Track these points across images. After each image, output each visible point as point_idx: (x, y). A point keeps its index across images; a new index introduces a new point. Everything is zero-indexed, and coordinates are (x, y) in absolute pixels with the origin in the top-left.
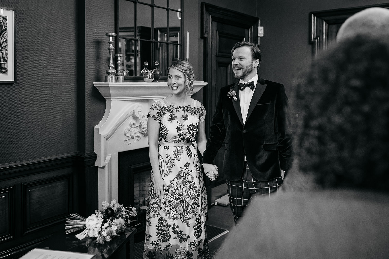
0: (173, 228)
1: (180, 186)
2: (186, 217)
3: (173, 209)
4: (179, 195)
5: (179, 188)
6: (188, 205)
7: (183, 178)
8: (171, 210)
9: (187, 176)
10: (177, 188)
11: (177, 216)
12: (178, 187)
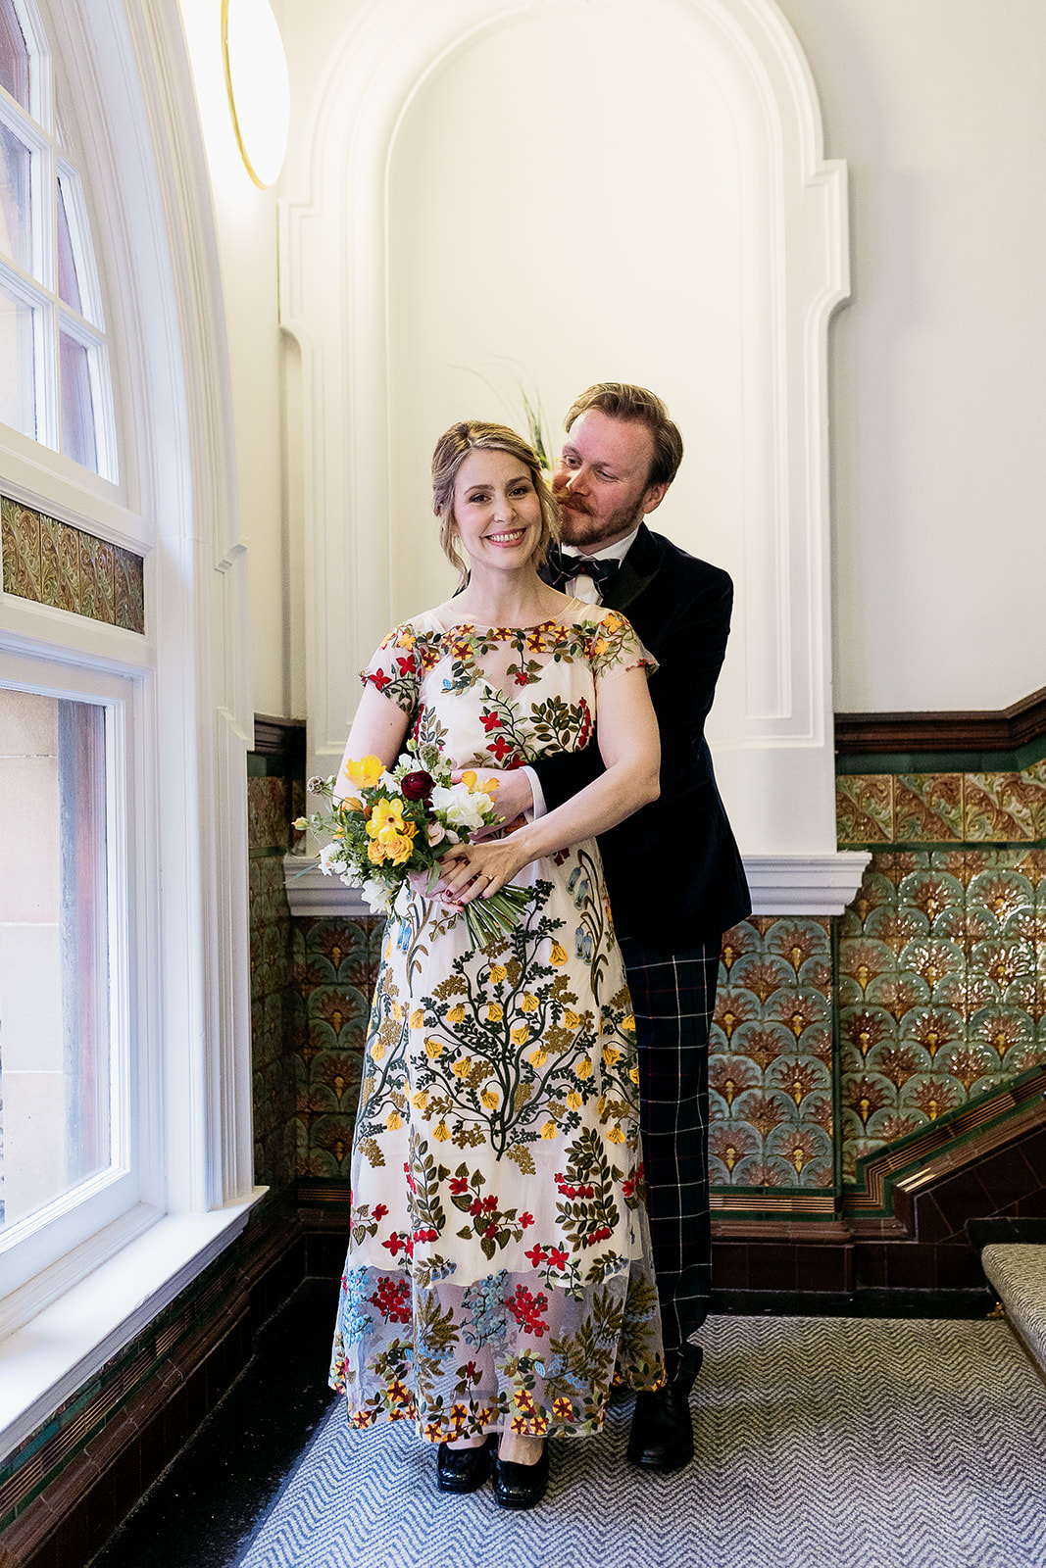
0: (458, 1186)
1: (499, 988)
2: (519, 1130)
3: (459, 1092)
4: (489, 1027)
5: (490, 997)
6: (529, 1075)
7: (513, 952)
8: (453, 1097)
9: (533, 943)
10: (482, 997)
11: (478, 1128)
12: (486, 992)
